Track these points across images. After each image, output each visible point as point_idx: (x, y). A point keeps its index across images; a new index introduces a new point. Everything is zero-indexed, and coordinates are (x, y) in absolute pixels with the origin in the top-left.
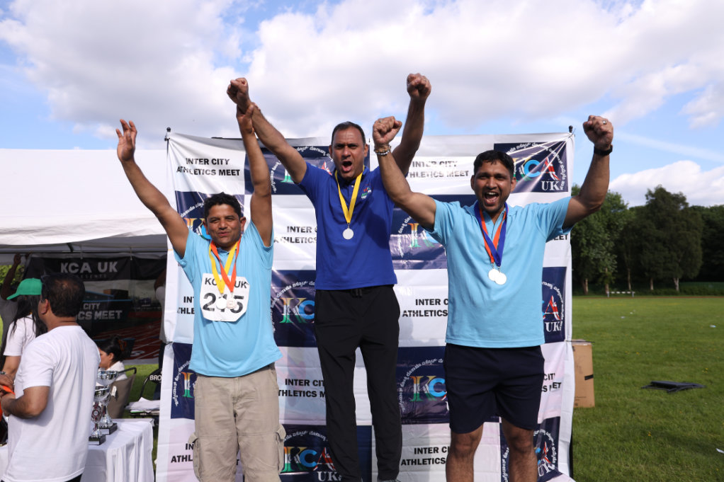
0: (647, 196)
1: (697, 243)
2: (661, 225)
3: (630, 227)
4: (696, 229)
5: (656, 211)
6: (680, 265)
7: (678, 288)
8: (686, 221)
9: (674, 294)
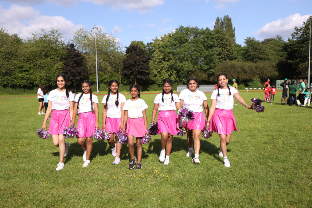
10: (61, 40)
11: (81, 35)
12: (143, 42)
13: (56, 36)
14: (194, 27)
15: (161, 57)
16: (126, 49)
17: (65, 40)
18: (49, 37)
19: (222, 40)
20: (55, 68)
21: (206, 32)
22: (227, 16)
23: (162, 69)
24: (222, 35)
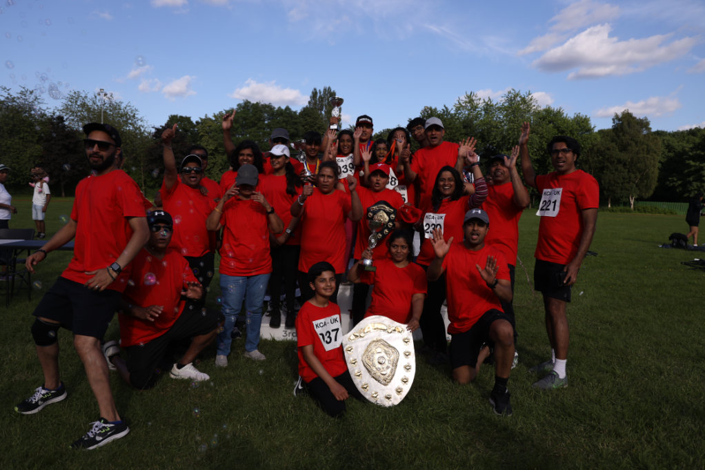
0: (613, 120)
1: (654, 166)
2: (624, 148)
3: (595, 148)
4: (655, 152)
5: (621, 134)
6: (637, 186)
7: (632, 206)
8: (647, 145)
9: (629, 211)
10: (40, 108)
11: (76, 102)
12: (189, 118)
13: (31, 100)
14: (267, 103)
15: (212, 147)
16: (153, 130)
17: (47, 108)
18: (18, 101)
19: (312, 127)
20: (28, 156)
21: (286, 114)
22: (329, 88)
23: (213, 167)
24: (313, 118)
